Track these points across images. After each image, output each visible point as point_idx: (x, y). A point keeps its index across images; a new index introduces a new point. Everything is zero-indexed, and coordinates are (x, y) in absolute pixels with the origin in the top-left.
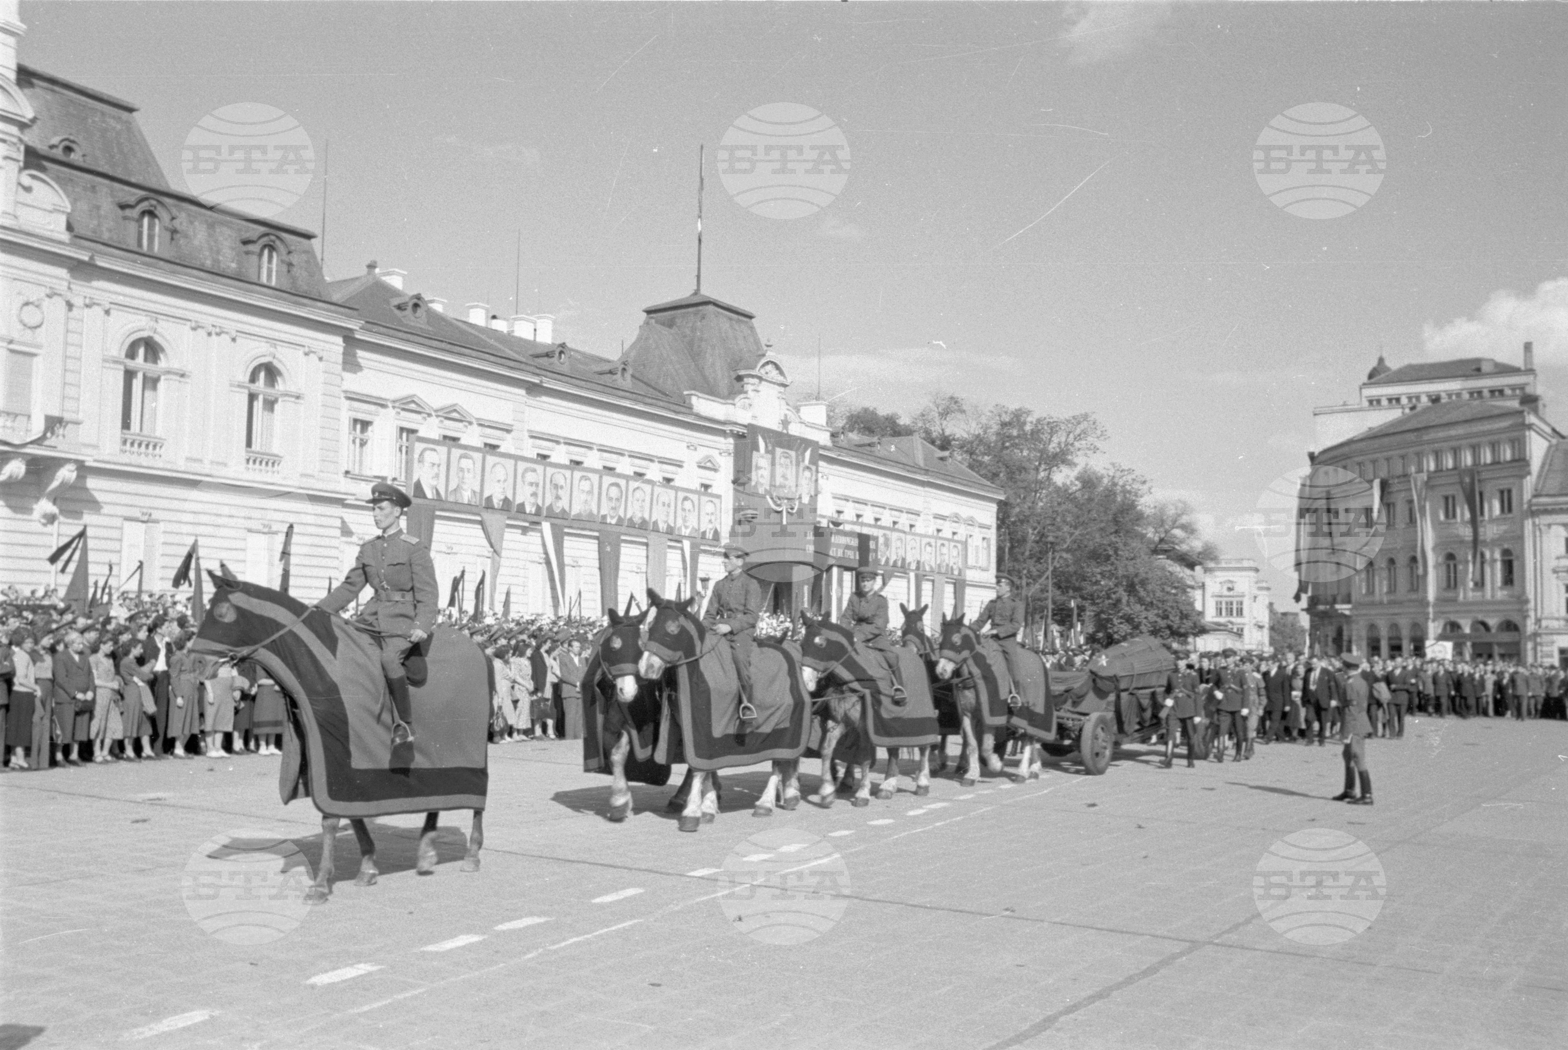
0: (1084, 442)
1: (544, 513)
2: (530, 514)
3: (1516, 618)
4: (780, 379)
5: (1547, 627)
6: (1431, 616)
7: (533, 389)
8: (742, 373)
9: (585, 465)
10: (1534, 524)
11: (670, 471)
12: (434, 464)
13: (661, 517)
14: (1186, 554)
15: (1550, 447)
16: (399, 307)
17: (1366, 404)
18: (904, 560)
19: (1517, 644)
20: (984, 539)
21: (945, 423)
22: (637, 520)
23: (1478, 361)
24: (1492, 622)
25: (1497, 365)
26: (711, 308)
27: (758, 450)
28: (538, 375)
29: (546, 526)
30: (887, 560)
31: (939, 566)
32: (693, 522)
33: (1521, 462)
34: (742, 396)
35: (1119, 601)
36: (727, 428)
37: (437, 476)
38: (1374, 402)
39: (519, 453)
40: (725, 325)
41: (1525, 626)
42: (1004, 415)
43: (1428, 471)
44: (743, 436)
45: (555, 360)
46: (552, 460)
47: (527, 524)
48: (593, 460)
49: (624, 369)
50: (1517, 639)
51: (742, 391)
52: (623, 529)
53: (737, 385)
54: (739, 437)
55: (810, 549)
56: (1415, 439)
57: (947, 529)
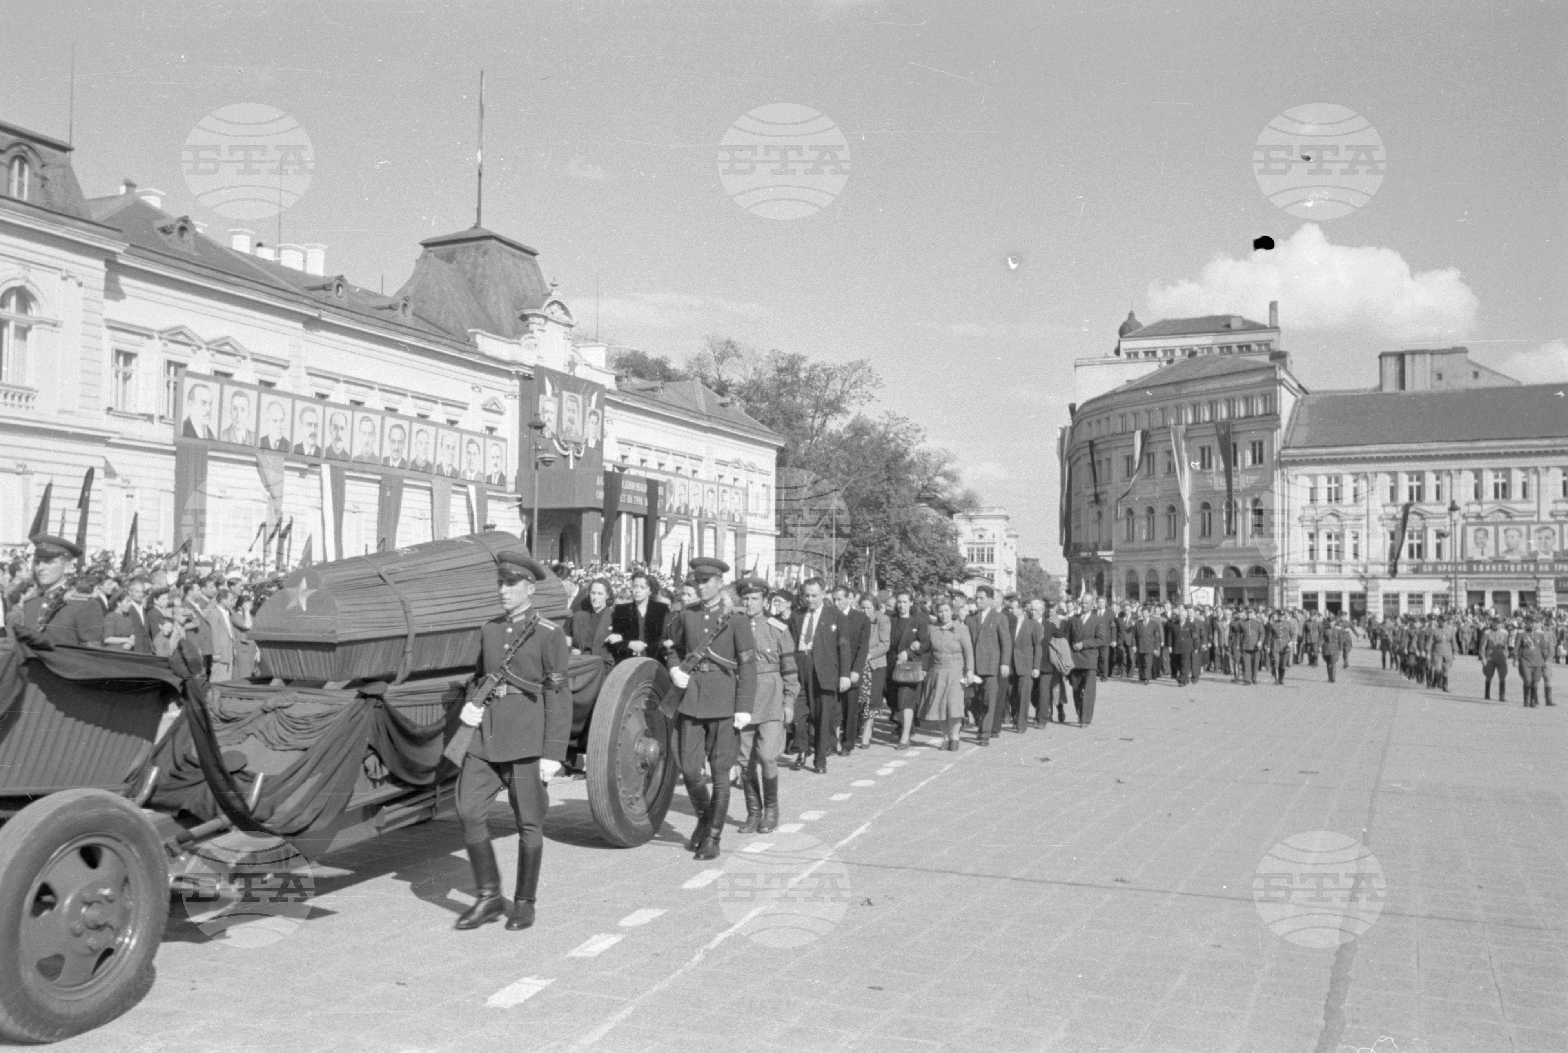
0: (859, 390)
1: (324, 455)
2: (309, 456)
3: (1264, 563)
4: (565, 319)
5: (1292, 572)
6: (1187, 562)
7: (311, 323)
8: (527, 312)
9: (367, 405)
10: (1283, 474)
11: (454, 413)
12: (205, 402)
13: (446, 460)
14: (949, 502)
15: (1296, 402)
16: (164, 230)
17: (1124, 357)
18: (687, 506)
19: (1265, 588)
20: (764, 485)
21: (721, 367)
22: (421, 463)
23: (1228, 317)
24: (1243, 568)
25: (1245, 322)
26: (493, 242)
27: (544, 393)
28: (317, 308)
29: (326, 469)
30: (671, 506)
31: (721, 513)
32: (478, 466)
33: (1272, 416)
34: (529, 335)
35: (891, 548)
36: (513, 369)
37: (209, 414)
38: (1133, 355)
39: (295, 392)
40: (509, 262)
41: (1273, 571)
42: (780, 361)
43: (1186, 423)
44: (529, 378)
45: (332, 293)
46: (332, 399)
47: (305, 466)
48: (374, 400)
49: (405, 305)
50: (1265, 583)
51: (527, 330)
52: (407, 473)
53: (522, 324)
54: (526, 378)
55: (601, 495)
56: (1174, 392)
57: (729, 475)
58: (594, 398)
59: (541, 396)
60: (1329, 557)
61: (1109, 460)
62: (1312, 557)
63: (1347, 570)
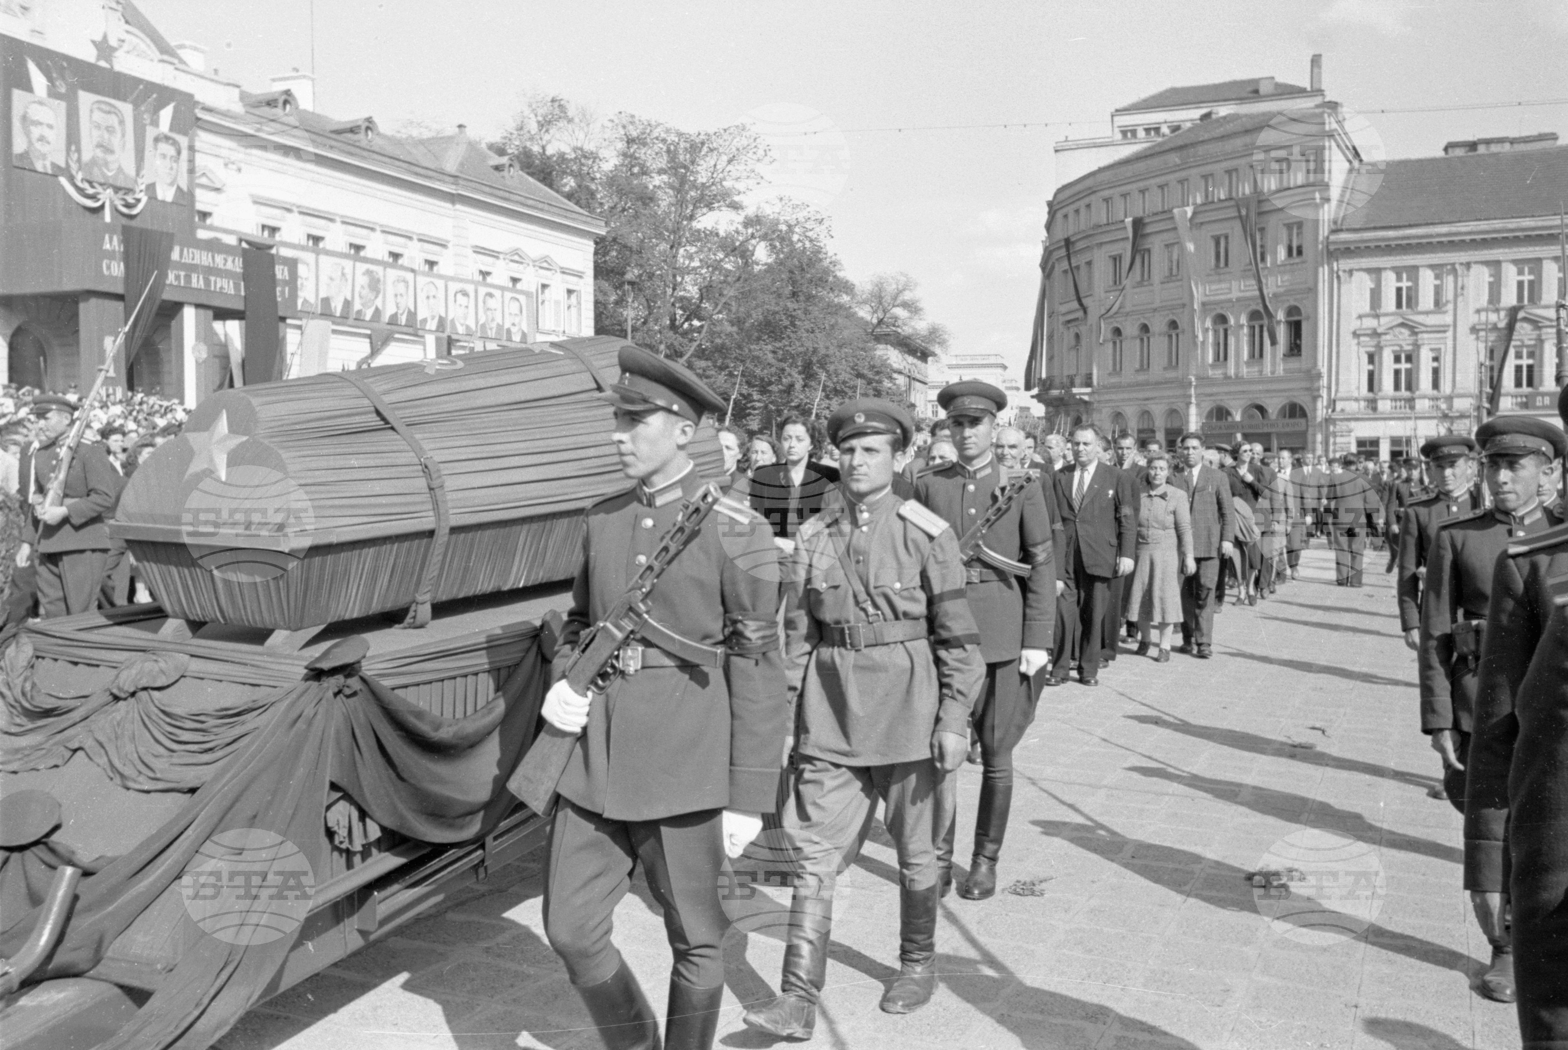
0: (741, 167)
3: (1302, 400)
5: (1342, 410)
6: (1193, 400)
10: (1331, 270)
17: (1119, 136)
18: (412, 315)
19: (1303, 435)
20: (570, 292)
23: (1256, 81)
24: (1273, 407)
25: (1278, 85)
30: (377, 313)
31: (483, 326)
35: (791, 386)
38: (1129, 133)
41: (1315, 410)
42: (631, 128)
43: (1195, 204)
50: (1303, 428)
55: (117, 269)
56: (1178, 161)
57: (501, 273)
58: (166, 114)
59: (17, 95)
60: (1397, 387)
61: (1089, 263)
62: (1371, 388)
63: (1423, 405)
